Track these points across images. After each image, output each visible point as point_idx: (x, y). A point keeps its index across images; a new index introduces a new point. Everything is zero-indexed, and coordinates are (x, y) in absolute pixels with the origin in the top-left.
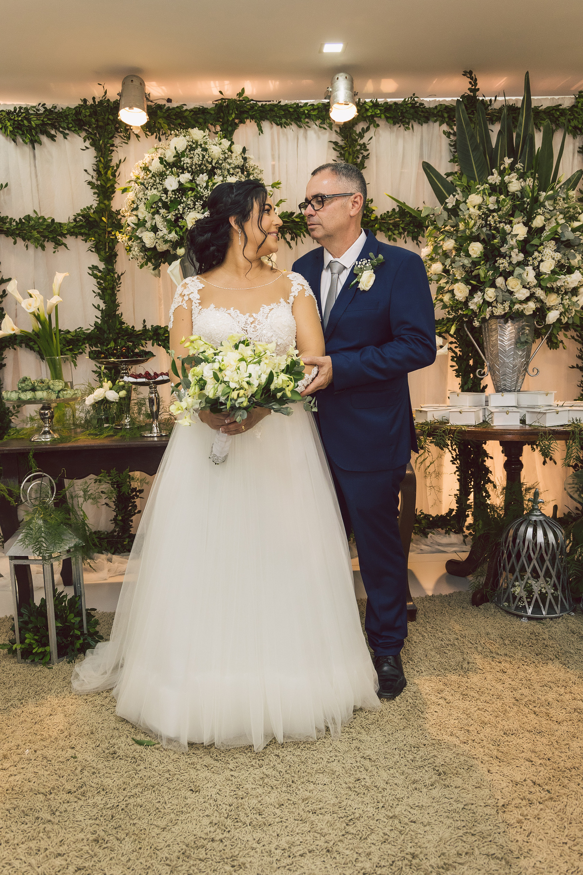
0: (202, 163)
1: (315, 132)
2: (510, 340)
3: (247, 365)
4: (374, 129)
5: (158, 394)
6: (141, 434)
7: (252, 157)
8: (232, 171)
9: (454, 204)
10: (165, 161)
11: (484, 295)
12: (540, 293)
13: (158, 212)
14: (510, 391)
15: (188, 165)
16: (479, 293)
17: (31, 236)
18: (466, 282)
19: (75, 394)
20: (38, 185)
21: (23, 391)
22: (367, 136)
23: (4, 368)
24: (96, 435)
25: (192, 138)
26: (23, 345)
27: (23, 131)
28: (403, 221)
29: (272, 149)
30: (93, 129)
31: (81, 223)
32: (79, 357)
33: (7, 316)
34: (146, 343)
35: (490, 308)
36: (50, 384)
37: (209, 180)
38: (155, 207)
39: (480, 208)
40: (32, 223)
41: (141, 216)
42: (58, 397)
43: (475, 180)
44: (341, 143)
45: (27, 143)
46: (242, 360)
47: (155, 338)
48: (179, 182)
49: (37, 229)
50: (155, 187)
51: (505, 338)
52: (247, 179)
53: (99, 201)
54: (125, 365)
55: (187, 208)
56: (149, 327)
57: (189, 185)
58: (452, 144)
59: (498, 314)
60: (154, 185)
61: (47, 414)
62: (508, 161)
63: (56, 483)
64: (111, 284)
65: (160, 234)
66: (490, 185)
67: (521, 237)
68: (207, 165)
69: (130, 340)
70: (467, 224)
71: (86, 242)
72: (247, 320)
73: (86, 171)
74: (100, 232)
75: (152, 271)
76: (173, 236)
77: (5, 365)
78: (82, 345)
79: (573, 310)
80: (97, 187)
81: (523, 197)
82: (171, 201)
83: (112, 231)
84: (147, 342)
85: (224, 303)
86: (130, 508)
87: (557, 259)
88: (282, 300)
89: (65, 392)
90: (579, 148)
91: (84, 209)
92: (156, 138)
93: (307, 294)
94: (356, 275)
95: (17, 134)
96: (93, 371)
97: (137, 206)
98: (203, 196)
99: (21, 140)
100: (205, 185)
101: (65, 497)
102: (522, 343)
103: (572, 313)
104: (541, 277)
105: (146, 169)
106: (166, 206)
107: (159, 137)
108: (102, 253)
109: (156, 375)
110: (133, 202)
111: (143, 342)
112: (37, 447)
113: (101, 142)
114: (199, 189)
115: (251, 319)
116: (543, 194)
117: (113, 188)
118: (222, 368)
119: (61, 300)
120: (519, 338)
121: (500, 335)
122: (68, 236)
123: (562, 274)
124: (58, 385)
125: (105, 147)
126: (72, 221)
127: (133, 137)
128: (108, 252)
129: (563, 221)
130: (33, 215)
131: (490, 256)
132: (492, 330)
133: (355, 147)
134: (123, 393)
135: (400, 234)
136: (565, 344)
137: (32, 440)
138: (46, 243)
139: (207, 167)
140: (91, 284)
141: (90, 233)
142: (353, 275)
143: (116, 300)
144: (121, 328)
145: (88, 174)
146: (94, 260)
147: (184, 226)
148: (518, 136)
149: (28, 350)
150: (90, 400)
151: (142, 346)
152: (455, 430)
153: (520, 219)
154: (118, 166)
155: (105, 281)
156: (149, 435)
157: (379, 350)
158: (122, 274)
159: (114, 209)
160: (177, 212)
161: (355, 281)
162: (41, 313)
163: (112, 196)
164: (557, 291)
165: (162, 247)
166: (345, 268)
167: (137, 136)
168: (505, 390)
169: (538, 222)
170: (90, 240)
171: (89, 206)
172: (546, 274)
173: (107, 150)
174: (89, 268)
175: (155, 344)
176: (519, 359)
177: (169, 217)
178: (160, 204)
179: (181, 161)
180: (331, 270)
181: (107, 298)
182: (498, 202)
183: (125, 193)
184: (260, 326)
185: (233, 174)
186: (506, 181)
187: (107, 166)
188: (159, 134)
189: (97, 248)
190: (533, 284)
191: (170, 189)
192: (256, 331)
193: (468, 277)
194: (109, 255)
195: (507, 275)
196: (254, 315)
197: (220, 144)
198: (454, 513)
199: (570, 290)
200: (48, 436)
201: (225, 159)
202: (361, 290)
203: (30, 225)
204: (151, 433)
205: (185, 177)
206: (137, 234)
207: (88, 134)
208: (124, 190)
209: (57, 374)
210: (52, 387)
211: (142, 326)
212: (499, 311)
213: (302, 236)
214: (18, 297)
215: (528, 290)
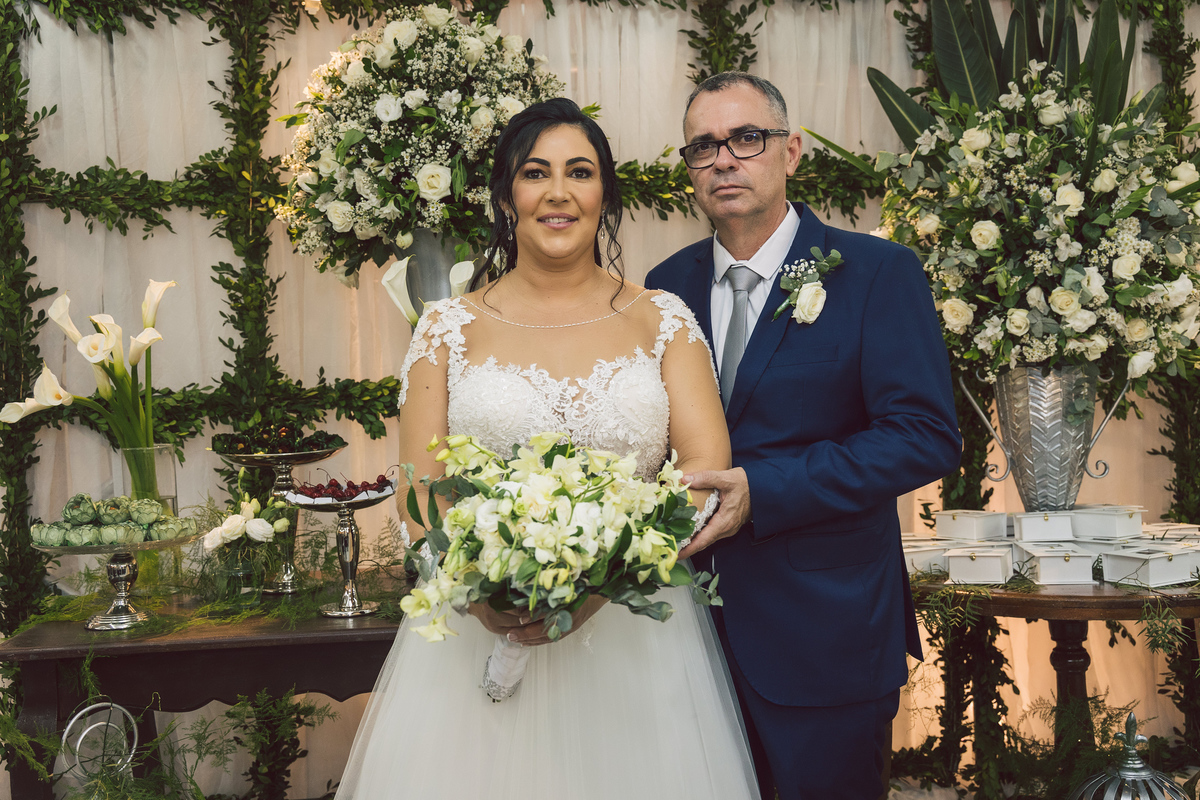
0: (448, 71)
1: (654, 14)
2: (1053, 408)
3: (573, 507)
4: (765, 8)
5: (356, 527)
6: (319, 612)
7: (543, 58)
8: (506, 85)
9: (933, 147)
10: (375, 65)
11: (1004, 323)
12: (1114, 318)
13: (358, 164)
14: (1055, 509)
15: (421, 74)
16: (995, 318)
17: (100, 207)
18: (968, 296)
19: (183, 530)
20: (116, 110)
21: (74, 526)
22: (752, 21)
23: (36, 465)
24: (226, 614)
25: (427, 22)
26: (77, 419)
27: (90, 9)
28: (824, 178)
29: (573, 44)
30: (228, 6)
31: (200, 182)
32: (189, 443)
33: (46, 371)
34: (325, 414)
35: (1018, 347)
36: (132, 509)
37: (464, 103)
38: (353, 154)
39: (986, 156)
40: (103, 181)
41: (325, 171)
42: (148, 538)
43: (971, 103)
44: (703, 34)
45: (96, 32)
46: (562, 492)
47: (343, 404)
48: (403, 105)
49: (111, 193)
50: (354, 114)
51: (1042, 403)
52: (534, 100)
53: (237, 139)
54: (286, 464)
55: (418, 157)
56: (330, 382)
57: (423, 112)
58: (911, 35)
59: (1034, 360)
60: (351, 111)
61: (124, 571)
62: (1036, 67)
63: (138, 724)
64: (256, 299)
65: (365, 206)
66: (1004, 111)
67: (1073, 211)
68: (459, 73)
69: (293, 408)
70: (964, 186)
71: (209, 218)
72: (564, 391)
73: (211, 83)
74: (237, 199)
75: (343, 277)
76: (390, 210)
77: (38, 459)
78: (196, 418)
79: (1175, 351)
80: (234, 114)
81: (1071, 136)
82: (387, 142)
83: (262, 197)
84: (327, 411)
85: (516, 356)
86: (286, 746)
87: (1144, 253)
88: (639, 351)
89: (163, 527)
90: (1145, 43)
91: (207, 155)
92: (349, 23)
93: (692, 338)
94: (787, 293)
95: (79, 15)
96: (217, 470)
97: (318, 151)
98: (451, 132)
99: (85, 26)
100: (454, 111)
101: (156, 753)
102: (1077, 414)
103: (1172, 353)
104: (1117, 288)
105: (335, 81)
106: (376, 152)
107: (356, 21)
108: (241, 239)
109: (354, 489)
110: (309, 144)
111: (319, 412)
112: (100, 646)
113: (243, 30)
114: (444, 119)
115: (573, 391)
116: (1108, 129)
117: (264, 116)
118: (518, 513)
119: (160, 336)
120: (1072, 405)
121: (1033, 398)
122: (173, 207)
123: (1157, 282)
124: (149, 511)
125: (249, 38)
126: (182, 178)
127: (304, 21)
128: (252, 238)
129: (1152, 180)
130: (104, 167)
131: (1013, 247)
132: (1015, 388)
133: (729, 41)
134: (282, 524)
135: (818, 201)
136: (1140, 409)
137: (90, 626)
138: (129, 221)
139: (457, 77)
140: (218, 300)
141: (218, 200)
142: (781, 293)
143: (266, 330)
144: (276, 384)
145: (216, 89)
146: (225, 252)
147: (412, 192)
148: (1048, 21)
149: (86, 428)
150: (212, 540)
151: (317, 419)
152: (967, 597)
153: (1067, 176)
154: (275, 75)
155: (246, 293)
156: (337, 614)
157: (844, 449)
158: (279, 280)
159: (265, 156)
160: (398, 163)
161: (784, 305)
162: (116, 361)
163: (263, 131)
164: (1147, 313)
165: (366, 232)
166: (761, 278)
167: (314, 19)
168: (1046, 506)
169: (1104, 181)
170: (218, 215)
171: (217, 150)
172: (1124, 281)
173: (255, 45)
174: (214, 268)
175: (343, 415)
176: (1072, 446)
177: (383, 173)
178: (365, 149)
179: (406, 66)
180: (733, 285)
181: (249, 325)
182: (1022, 143)
183: (293, 127)
184: (592, 406)
185: (507, 91)
186: (1035, 105)
187: (254, 75)
188: (356, 15)
189: (231, 231)
190: (1103, 301)
191: (385, 118)
192: (583, 416)
193: (969, 287)
194: (254, 245)
195: (1048, 284)
196: (580, 381)
197: (482, 34)
198: (936, 744)
199: (1169, 311)
200: (125, 619)
201: (491, 61)
202: (799, 322)
203: (99, 185)
204: (340, 608)
205: (416, 97)
206: (317, 206)
207: (218, 15)
208: (292, 122)
209: (145, 486)
210: (135, 516)
211: (318, 380)
212: (1037, 353)
213: (632, 206)
214: (72, 330)
215: (1091, 313)
